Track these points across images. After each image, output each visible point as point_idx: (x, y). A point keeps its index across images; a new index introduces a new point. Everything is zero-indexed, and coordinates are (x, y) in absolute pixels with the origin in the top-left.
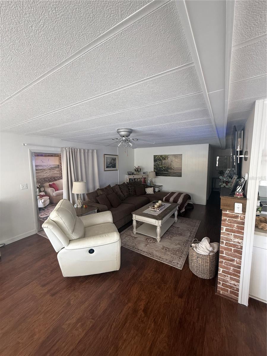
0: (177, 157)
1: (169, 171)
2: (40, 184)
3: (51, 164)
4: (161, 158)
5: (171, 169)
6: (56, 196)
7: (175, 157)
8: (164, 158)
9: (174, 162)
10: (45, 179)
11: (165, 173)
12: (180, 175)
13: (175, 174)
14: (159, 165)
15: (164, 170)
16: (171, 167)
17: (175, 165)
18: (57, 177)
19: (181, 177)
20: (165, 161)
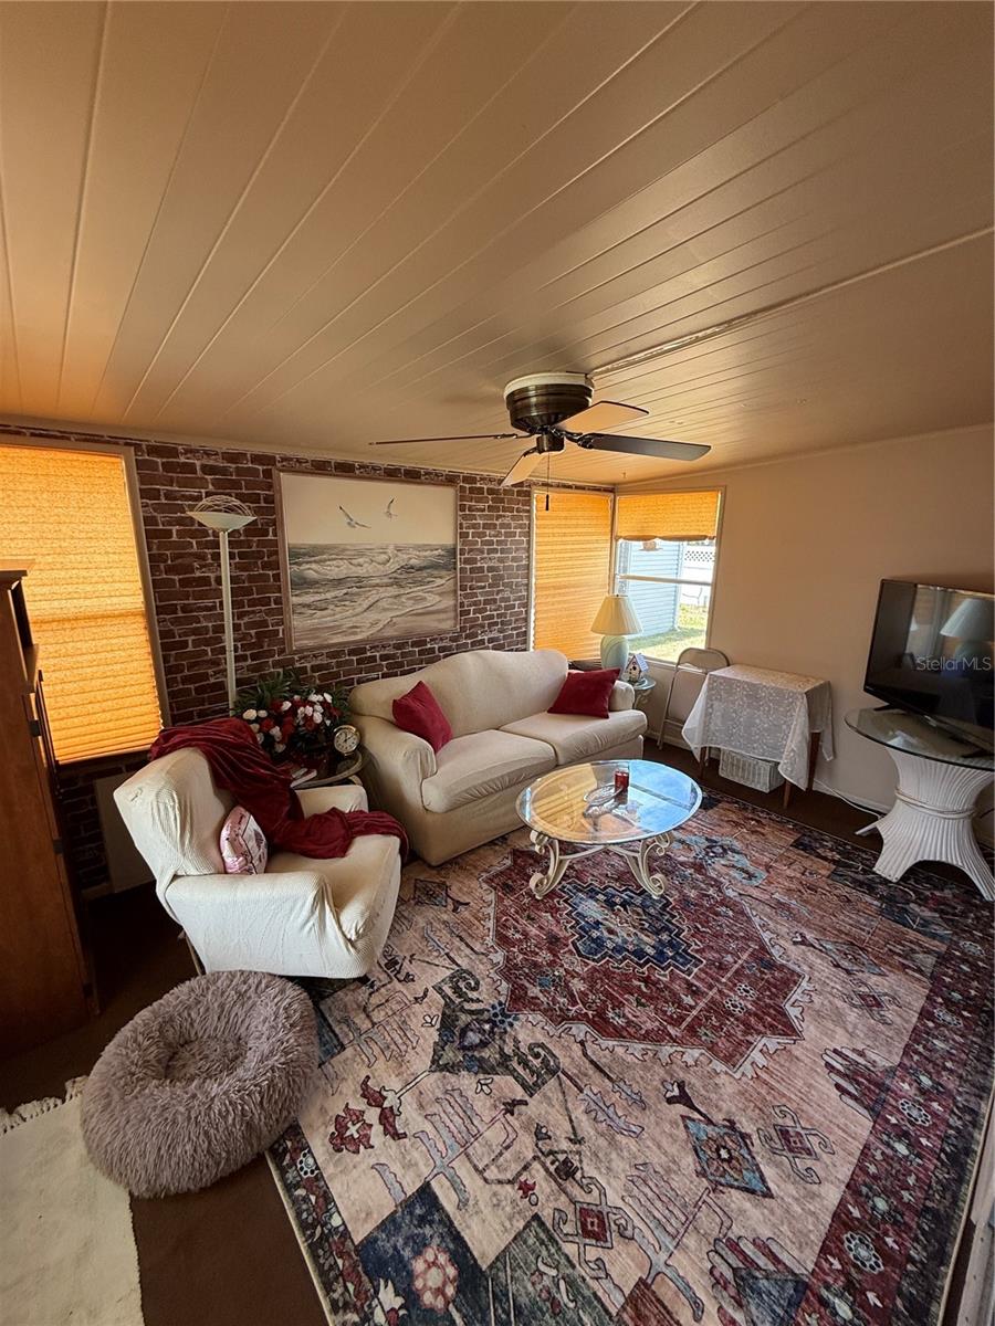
2: (328, 698)
3: (401, 542)
6: (446, 812)
10: (363, 651)
18: (437, 636)
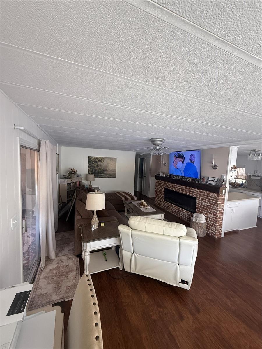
0: (112, 160)
1: (105, 173)
4: (97, 160)
5: (107, 171)
7: (110, 160)
8: (100, 160)
9: (109, 164)
11: (101, 175)
12: (114, 176)
13: (110, 175)
14: (94, 167)
15: (100, 172)
16: (107, 169)
17: (110, 167)
19: (116, 178)
20: (100, 163)
